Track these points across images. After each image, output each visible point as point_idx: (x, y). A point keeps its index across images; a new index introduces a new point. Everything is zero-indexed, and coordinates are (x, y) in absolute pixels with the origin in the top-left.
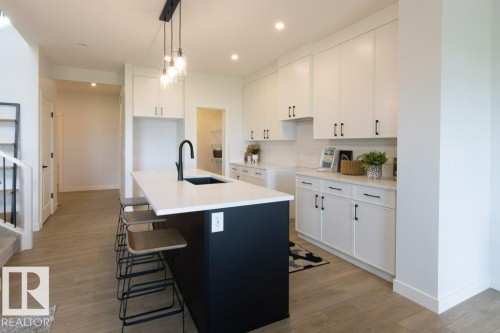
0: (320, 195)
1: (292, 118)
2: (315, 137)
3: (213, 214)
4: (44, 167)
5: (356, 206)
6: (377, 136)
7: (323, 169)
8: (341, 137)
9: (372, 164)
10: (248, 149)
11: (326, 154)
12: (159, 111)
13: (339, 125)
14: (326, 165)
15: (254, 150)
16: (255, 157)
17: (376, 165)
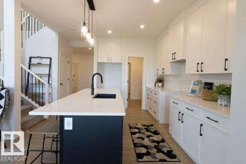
0: (182, 113)
1: (174, 60)
2: (186, 73)
3: (65, 118)
4: (61, 84)
5: (201, 125)
6: (226, 72)
7: (190, 95)
8: (202, 73)
9: (221, 93)
10: (157, 79)
11: (194, 84)
12: (110, 59)
13: (200, 64)
14: (193, 92)
15: (160, 80)
16: (160, 84)
17: (224, 94)
